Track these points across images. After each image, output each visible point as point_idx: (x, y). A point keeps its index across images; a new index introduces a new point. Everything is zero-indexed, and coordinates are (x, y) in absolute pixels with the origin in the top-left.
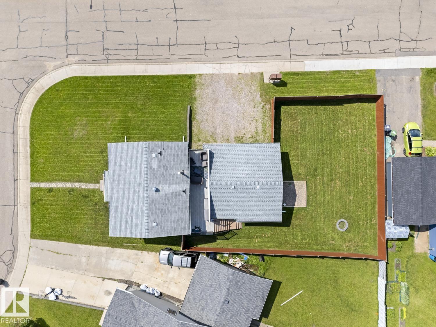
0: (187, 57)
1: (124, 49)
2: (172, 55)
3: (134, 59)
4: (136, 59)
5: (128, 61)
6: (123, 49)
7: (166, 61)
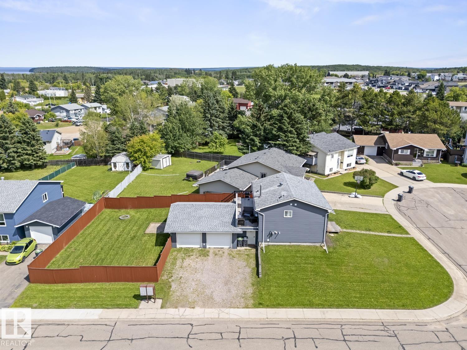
0: (266, 326)
1: (363, 335)
2: (290, 328)
3: (345, 325)
4: (342, 325)
5: (353, 324)
6: (365, 335)
7: (297, 322)
